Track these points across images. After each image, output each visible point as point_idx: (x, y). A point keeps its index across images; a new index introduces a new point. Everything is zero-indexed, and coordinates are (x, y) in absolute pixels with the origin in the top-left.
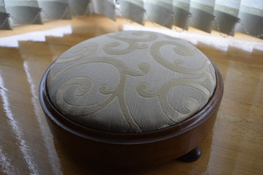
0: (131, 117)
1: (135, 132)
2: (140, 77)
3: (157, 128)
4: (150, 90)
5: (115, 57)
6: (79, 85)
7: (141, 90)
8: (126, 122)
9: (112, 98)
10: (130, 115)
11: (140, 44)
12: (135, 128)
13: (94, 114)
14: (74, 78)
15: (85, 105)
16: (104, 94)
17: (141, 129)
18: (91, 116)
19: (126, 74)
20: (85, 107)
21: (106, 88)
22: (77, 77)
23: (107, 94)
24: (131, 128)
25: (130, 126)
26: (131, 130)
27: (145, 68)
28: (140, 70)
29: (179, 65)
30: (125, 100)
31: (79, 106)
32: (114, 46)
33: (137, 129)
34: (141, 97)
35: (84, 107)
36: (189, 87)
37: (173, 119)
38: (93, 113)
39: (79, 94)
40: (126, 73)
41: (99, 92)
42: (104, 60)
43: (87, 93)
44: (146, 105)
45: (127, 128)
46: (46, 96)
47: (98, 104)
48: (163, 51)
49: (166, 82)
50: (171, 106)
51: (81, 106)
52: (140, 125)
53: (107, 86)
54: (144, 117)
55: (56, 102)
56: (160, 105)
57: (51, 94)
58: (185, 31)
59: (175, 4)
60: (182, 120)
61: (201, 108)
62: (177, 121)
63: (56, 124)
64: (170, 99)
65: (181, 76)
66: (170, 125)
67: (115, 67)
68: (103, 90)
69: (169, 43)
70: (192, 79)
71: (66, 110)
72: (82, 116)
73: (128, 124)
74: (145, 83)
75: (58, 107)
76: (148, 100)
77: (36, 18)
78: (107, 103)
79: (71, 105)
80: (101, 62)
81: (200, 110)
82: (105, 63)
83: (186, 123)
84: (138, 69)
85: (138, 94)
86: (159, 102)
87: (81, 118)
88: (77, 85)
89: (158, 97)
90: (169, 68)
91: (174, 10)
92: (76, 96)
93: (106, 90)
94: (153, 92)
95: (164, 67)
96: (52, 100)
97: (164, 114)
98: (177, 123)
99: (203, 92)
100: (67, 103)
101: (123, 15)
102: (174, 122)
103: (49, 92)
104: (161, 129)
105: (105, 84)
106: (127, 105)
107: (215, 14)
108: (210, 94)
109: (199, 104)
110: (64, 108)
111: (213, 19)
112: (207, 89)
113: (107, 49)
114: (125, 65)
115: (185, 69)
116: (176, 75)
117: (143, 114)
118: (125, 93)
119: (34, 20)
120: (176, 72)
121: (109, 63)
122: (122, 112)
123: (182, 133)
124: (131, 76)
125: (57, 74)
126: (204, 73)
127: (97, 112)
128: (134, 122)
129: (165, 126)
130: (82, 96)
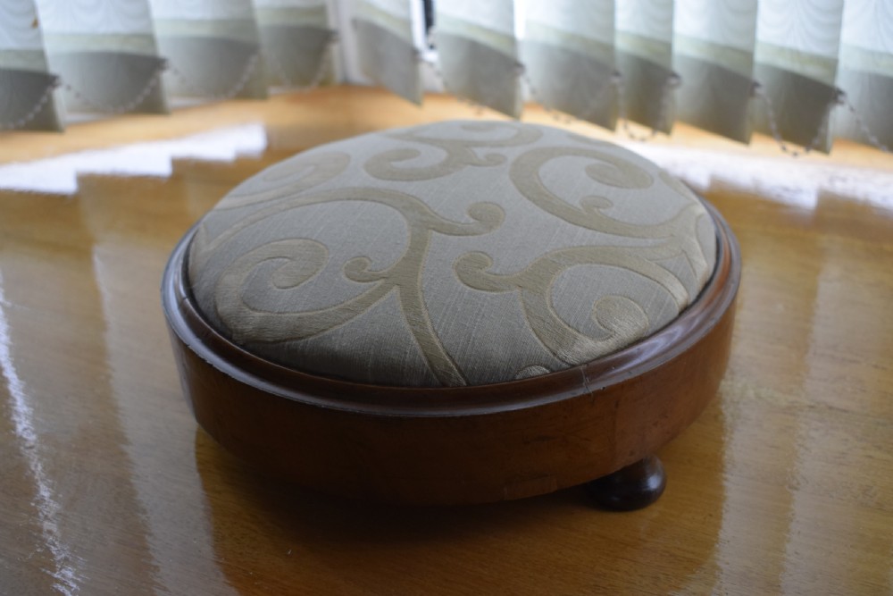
0: (436, 341)
1: (444, 385)
2: (470, 237)
3: (510, 377)
4: (498, 271)
5: (400, 186)
6: (286, 260)
7: (469, 273)
8: (420, 352)
9: (383, 290)
10: (433, 335)
11: (481, 153)
12: (444, 373)
13: (327, 333)
14: (272, 244)
15: (302, 311)
16: (359, 281)
17: (464, 376)
18: (321, 338)
19: (430, 231)
20: (303, 314)
21: (366, 265)
22: (282, 240)
23: (367, 281)
24: (434, 372)
25: (432, 366)
26: (435, 377)
27: (487, 217)
28: (472, 220)
29: (595, 210)
30: (420, 295)
31: (284, 313)
32: (400, 159)
33: (450, 376)
34: (469, 288)
35: (298, 315)
36: (617, 268)
37: (562, 353)
38: (323, 330)
39: (285, 283)
40: (430, 228)
41: (343, 276)
42: (366, 195)
43: (310, 280)
44: (480, 310)
45: (423, 373)
46: (184, 299)
47: (340, 306)
48: (550, 173)
49: (546, 253)
50: (555, 316)
51: (288, 312)
52: (459, 363)
53: (371, 261)
54: (473, 343)
55: (215, 307)
56: (523, 311)
57: (201, 288)
58: (660, 137)
59: (622, 44)
60: (589, 358)
61: (651, 331)
62: (572, 358)
63: (215, 368)
64: (554, 298)
65: (598, 238)
66: (552, 371)
67: (397, 212)
68: (358, 271)
69: (577, 152)
70: (631, 247)
71: (245, 327)
72: (291, 339)
73: (424, 358)
74: (482, 253)
75: (222, 323)
76: (489, 298)
77: (147, 91)
78: (365, 303)
79: (260, 311)
80: (355, 199)
81: (648, 334)
82: (369, 203)
83: (599, 367)
84: (467, 216)
85: (459, 281)
86: (521, 304)
87: (288, 346)
88: (281, 260)
89: (517, 291)
90: (563, 218)
91: (621, 65)
92: (275, 289)
93: (365, 271)
94: (505, 277)
95: (547, 214)
96: (203, 307)
97: (534, 336)
98: (573, 366)
99: (662, 285)
100: (250, 308)
101: (446, 84)
102: (563, 361)
103: (195, 286)
104: (524, 378)
105: (364, 257)
106: (423, 310)
107: (758, 76)
108: (685, 294)
109: (644, 316)
110: (239, 322)
111: (752, 94)
112: (676, 280)
113: (378, 166)
114: (429, 208)
115: (614, 220)
116: (583, 236)
117: (471, 334)
118: (420, 276)
119: (140, 99)
120: (585, 227)
121: (381, 202)
122: (408, 327)
123: (587, 392)
124: (443, 235)
125: (220, 237)
126: (672, 235)
127: (336, 328)
128: (444, 354)
129: (537, 371)
130: (296, 288)
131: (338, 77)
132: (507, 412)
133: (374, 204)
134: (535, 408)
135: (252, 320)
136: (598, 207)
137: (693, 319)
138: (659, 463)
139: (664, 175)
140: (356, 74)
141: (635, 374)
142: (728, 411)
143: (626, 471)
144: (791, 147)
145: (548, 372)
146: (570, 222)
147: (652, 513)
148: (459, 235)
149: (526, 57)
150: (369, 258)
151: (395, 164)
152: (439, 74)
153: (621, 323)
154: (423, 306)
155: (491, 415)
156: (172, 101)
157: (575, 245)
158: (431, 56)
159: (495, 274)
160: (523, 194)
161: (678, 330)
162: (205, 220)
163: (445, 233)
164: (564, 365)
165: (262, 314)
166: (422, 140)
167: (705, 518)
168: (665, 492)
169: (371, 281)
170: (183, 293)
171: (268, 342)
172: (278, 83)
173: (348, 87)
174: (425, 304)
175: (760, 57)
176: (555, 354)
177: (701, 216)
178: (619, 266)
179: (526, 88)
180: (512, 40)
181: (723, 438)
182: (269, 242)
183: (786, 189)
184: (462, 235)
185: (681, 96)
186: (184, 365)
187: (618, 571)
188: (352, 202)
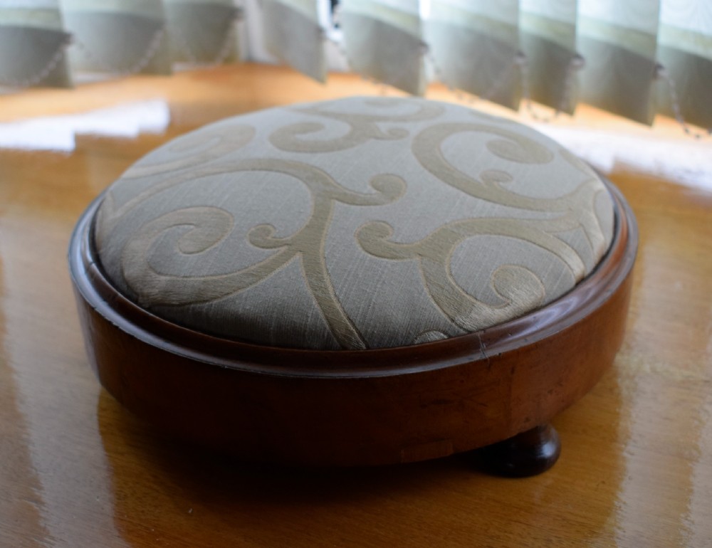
0: (338, 306)
1: (345, 348)
2: (372, 207)
3: (409, 341)
4: (398, 240)
5: (304, 158)
6: (192, 227)
7: (371, 241)
8: (321, 316)
9: (286, 257)
10: (334, 299)
11: (383, 127)
12: (345, 336)
13: (231, 296)
14: (178, 211)
15: (207, 276)
16: (263, 247)
17: (363, 340)
18: (225, 301)
19: (333, 201)
20: (209, 278)
21: (269, 232)
22: (187, 207)
23: (271, 248)
24: (335, 335)
25: (333, 330)
26: (335, 341)
27: (388, 188)
28: (374, 191)
29: (495, 183)
30: (322, 261)
31: (190, 277)
32: (305, 131)
33: (350, 340)
34: (370, 256)
35: (202, 279)
36: (515, 239)
37: (459, 319)
38: (228, 294)
39: (191, 249)
40: (333, 198)
41: (248, 243)
42: (270, 166)
43: (216, 245)
44: (380, 277)
45: (323, 336)
46: (91, 264)
47: (244, 271)
48: (451, 147)
49: (446, 224)
50: (454, 284)
51: (194, 276)
52: (359, 328)
53: (275, 228)
54: (374, 308)
55: (122, 272)
56: (422, 279)
57: (108, 254)
58: (563, 118)
59: (527, 25)
60: (486, 325)
61: (547, 300)
62: (469, 325)
63: (121, 331)
64: (453, 266)
65: (497, 210)
66: (450, 337)
67: (301, 183)
68: (262, 238)
69: (478, 128)
70: (529, 220)
71: (150, 291)
72: (196, 302)
73: (325, 322)
74: (384, 222)
75: (128, 287)
76: (389, 265)
77: (52, 65)
78: (269, 269)
79: (166, 275)
80: (260, 170)
81: (544, 304)
82: (273, 174)
83: (495, 334)
84: (369, 187)
85: (360, 249)
86: (421, 271)
87: (193, 309)
88: (186, 226)
89: (418, 259)
90: (463, 191)
91: (525, 46)
92: (181, 254)
93: (269, 238)
94: (405, 246)
95: (447, 186)
96: (110, 271)
97: (433, 302)
98: (470, 332)
99: (560, 257)
100: (156, 272)
101: (350, 62)
102: (461, 327)
103: (101, 251)
104: (423, 343)
105: (268, 224)
106: (325, 276)
107: (661, 58)
108: (582, 266)
109: (541, 286)
110: (145, 285)
111: (655, 76)
112: (574, 252)
113: (283, 138)
114: (332, 179)
115: (514, 193)
116: (483, 208)
117: (371, 299)
118: (323, 244)
119: (45, 73)
120: (484, 199)
121: (285, 172)
122: (309, 291)
123: (484, 357)
124: (346, 205)
125: (128, 204)
126: (570, 209)
127: (240, 292)
128: (345, 318)
129: (435, 336)
130: (201, 254)
131: (242, 54)
132: (405, 376)
133: (278, 174)
134: (432, 371)
135: (157, 284)
136: (498, 181)
137: (589, 290)
138: (553, 432)
139: (565, 153)
140: (260, 51)
141: (531, 341)
142: (623, 384)
143: (521, 436)
144: (694, 130)
145: (446, 337)
146: (470, 194)
147: (546, 480)
148: (361, 205)
149: (431, 36)
150: (273, 227)
151: (299, 136)
152: (343, 52)
153: (518, 292)
154: (325, 272)
155: (390, 378)
156: (77, 76)
157: (475, 216)
158: (336, 35)
159: (396, 243)
160: (425, 167)
161: (573, 301)
162: (112, 188)
163: (348, 203)
164: (462, 331)
165: (168, 278)
166: (326, 114)
167: (598, 485)
168: (559, 461)
169: (275, 247)
170: (90, 258)
171: (173, 305)
172: (182, 59)
173: (252, 65)
174: (327, 270)
175: (664, 39)
176: (453, 321)
177: (600, 191)
178: (517, 237)
179: (431, 67)
180: (416, 20)
181: (617, 410)
182: (175, 210)
183: (689, 172)
184: (365, 205)
185: (585, 77)
186: (90, 329)
187: (511, 533)
188: (256, 172)
